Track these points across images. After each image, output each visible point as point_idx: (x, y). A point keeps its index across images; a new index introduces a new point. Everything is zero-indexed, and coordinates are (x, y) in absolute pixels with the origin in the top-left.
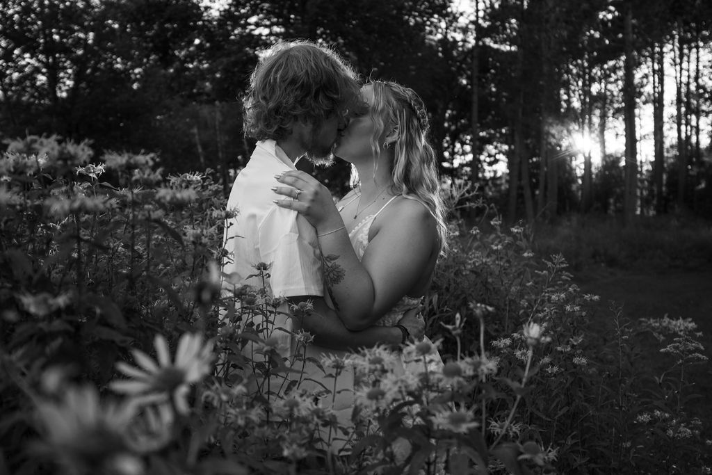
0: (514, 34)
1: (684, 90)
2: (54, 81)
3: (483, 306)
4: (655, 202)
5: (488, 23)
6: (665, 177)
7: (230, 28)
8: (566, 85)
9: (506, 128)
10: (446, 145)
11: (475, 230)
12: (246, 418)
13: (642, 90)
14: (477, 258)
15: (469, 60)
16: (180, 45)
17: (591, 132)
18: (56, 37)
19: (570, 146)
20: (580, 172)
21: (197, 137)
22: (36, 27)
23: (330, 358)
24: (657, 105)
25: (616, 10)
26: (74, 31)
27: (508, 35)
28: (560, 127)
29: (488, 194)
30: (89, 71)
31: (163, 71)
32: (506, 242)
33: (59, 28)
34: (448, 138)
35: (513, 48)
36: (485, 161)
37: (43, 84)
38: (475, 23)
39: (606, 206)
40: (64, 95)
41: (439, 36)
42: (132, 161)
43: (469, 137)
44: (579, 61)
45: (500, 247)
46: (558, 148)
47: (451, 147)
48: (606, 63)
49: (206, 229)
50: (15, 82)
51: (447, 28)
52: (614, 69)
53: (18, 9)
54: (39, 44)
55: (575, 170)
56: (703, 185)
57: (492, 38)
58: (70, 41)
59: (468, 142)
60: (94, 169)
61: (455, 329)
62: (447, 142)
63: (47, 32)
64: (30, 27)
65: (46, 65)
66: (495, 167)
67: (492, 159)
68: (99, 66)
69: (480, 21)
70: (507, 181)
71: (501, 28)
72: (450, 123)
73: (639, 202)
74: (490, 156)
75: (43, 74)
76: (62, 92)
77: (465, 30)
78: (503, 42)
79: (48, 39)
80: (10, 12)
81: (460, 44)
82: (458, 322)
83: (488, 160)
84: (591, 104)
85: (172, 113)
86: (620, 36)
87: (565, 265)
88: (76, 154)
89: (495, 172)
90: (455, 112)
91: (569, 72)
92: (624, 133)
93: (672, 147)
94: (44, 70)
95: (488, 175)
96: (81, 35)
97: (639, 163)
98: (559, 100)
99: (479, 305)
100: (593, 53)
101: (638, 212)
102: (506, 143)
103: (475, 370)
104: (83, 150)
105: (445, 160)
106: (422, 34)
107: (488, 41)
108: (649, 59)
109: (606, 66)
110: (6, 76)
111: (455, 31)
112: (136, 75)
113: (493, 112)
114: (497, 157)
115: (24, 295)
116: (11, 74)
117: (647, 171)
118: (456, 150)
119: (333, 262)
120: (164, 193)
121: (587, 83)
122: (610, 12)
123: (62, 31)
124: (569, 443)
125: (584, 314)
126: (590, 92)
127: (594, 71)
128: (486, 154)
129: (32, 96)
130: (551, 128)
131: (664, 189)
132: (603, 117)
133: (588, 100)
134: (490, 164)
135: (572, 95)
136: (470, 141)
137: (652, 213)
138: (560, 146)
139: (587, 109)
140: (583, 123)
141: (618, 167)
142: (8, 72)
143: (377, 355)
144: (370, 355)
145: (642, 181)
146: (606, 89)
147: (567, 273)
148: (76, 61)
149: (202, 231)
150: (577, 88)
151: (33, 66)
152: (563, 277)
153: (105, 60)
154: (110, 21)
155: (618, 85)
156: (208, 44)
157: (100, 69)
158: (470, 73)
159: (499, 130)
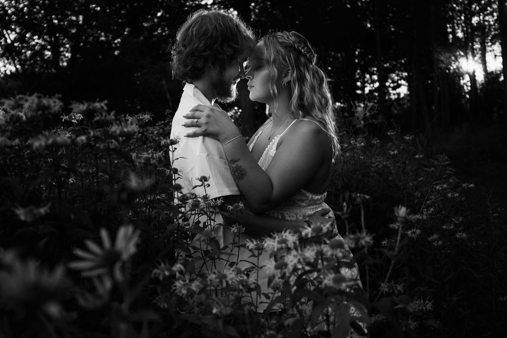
2: (57, 54)
3: (362, 195)
8: (451, 20)
9: (405, 59)
10: (358, 76)
11: (376, 140)
12: (188, 289)
14: (379, 162)
15: (372, 8)
16: (147, 18)
17: (474, 56)
18: (56, 21)
19: (458, 68)
20: (467, 89)
21: (165, 87)
22: (40, 15)
23: (253, 242)
26: (68, 16)
28: (447, 55)
29: (394, 112)
30: (82, 44)
31: (136, 40)
32: (401, 148)
33: (57, 15)
34: (359, 71)
36: (389, 86)
37: (49, 58)
40: (65, 64)
43: (375, 69)
45: (396, 152)
46: (447, 71)
47: (362, 77)
49: (155, 153)
50: (29, 58)
53: (26, 3)
54: (44, 28)
58: (66, 23)
59: (375, 72)
60: (74, 116)
61: (343, 214)
62: (359, 74)
63: (49, 18)
64: (36, 16)
65: (50, 43)
66: (398, 90)
67: (396, 84)
68: (89, 40)
70: (408, 101)
72: (360, 59)
74: (393, 82)
75: (49, 50)
76: (63, 62)
79: (50, 24)
80: (21, 6)
82: (345, 209)
83: (392, 85)
84: (472, 33)
85: (145, 71)
87: (448, 162)
88: (49, 105)
89: (399, 94)
90: (363, 50)
91: (453, 9)
92: (501, 54)
94: (49, 47)
95: (393, 97)
96: (74, 18)
98: (448, 34)
99: (358, 195)
102: (406, 71)
104: (55, 102)
105: (358, 88)
110: (22, 55)
112: (116, 44)
113: (394, 48)
114: (400, 82)
115: (17, 208)
116: (25, 52)
118: (366, 80)
119: (235, 164)
120: (115, 129)
123: (59, 17)
124: (455, 299)
125: (463, 199)
126: (472, 24)
127: (474, 6)
128: (390, 81)
129: (42, 67)
130: (440, 56)
133: (470, 30)
134: (394, 88)
135: (456, 28)
136: (377, 71)
138: (449, 69)
139: (469, 38)
140: (467, 49)
141: (499, 82)
142: (23, 51)
143: (284, 237)
144: (279, 237)
146: (484, 21)
147: (450, 169)
148: (71, 38)
149: (153, 155)
150: (459, 22)
151: (40, 44)
152: (447, 172)
153: (92, 35)
154: (94, 6)
155: (493, 16)
156: (167, 16)
157: (89, 42)
158: (372, 19)
159: (399, 61)
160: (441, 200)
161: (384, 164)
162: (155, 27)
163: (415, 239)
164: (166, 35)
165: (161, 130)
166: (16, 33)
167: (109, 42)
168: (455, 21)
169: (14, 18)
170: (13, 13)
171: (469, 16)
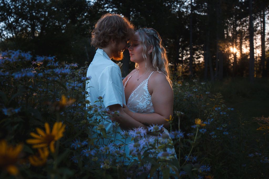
0: (206, 8)
2: (33, 30)
4: (262, 72)
5: (196, 5)
6: (265, 62)
7: (97, 9)
8: (226, 28)
9: (203, 45)
10: (180, 51)
11: (187, 84)
12: (90, 154)
13: (257, 29)
15: (189, 19)
16: (80, 16)
17: (236, 46)
18: (34, 14)
19: (228, 51)
20: (232, 61)
21: (86, 50)
22: (27, 10)
23: (123, 132)
24: (262, 34)
26: (41, 12)
27: (204, 9)
28: (224, 44)
29: (196, 70)
30: (46, 26)
31: (73, 26)
32: (199, 88)
34: (181, 49)
35: (206, 14)
36: (195, 57)
37: (30, 31)
38: (190, 4)
39: (242, 74)
40: (37, 35)
41: (177, 10)
42: (46, 59)
43: (189, 48)
44: (232, 18)
45: (196, 90)
46: (223, 52)
47: (182, 52)
48: (242, 19)
50: (19, 31)
51: (180, 7)
52: (245, 21)
53: (20, 4)
54: (28, 17)
55: (230, 60)
57: (197, 10)
58: (39, 15)
59: (189, 50)
61: (169, 121)
62: (180, 50)
63: (31, 12)
64: (25, 10)
65: (31, 24)
67: (198, 57)
68: (50, 24)
69: (193, 4)
70: (204, 65)
71: (201, 6)
72: (182, 43)
73: (255, 73)
74: (197, 55)
75: (30, 28)
76: (36, 34)
77: (187, 8)
78: (202, 12)
79: (31, 15)
80: (18, 5)
81: (185, 13)
83: (196, 57)
84: (236, 34)
86: (248, 8)
87: (221, 97)
88: (25, 57)
89: (199, 61)
90: (183, 39)
91: (228, 22)
92: (249, 46)
94: (30, 26)
95: (196, 63)
96: (43, 13)
97: (255, 57)
98: (224, 34)
99: (178, 112)
100: (237, 15)
101: (255, 76)
102: (203, 50)
103: (175, 136)
105: (180, 57)
106: (170, 9)
108: (259, 17)
110: (16, 29)
111: (183, 8)
112: (63, 27)
113: (198, 39)
114: (200, 56)
116: (18, 28)
117: (259, 60)
118: (184, 53)
120: (58, 71)
123: (36, 12)
125: (228, 115)
126: (236, 30)
127: (238, 22)
128: (195, 55)
129: (26, 36)
130: (220, 44)
131: (265, 67)
132: (241, 40)
135: (229, 31)
136: (189, 49)
137: (261, 76)
139: (235, 37)
140: (233, 42)
141: (247, 59)
143: (139, 131)
144: (137, 131)
145: (257, 64)
146: (242, 29)
147: (222, 100)
148: (42, 23)
149: (77, 85)
150: (230, 29)
151: (26, 25)
152: (221, 101)
153: (52, 22)
154: (54, 8)
155: (247, 27)
156: (89, 15)
157: (50, 25)
158: (189, 24)
159: (200, 45)
160: (217, 115)
161: (191, 95)
162: (83, 20)
163: (203, 134)
164: (88, 25)
165: (82, 71)
166: (14, 18)
167: (60, 26)
168: (229, 28)
169: (14, 11)
170: (13, 8)
171: (235, 26)
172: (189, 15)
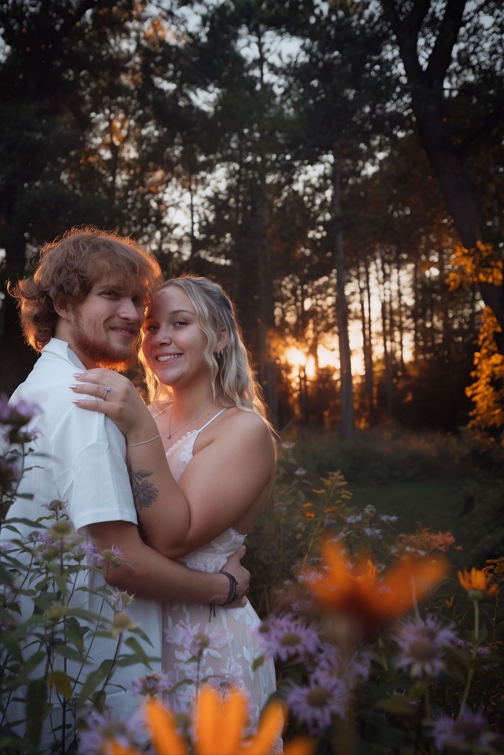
0: (229, 248)
1: (388, 307)
4: (367, 414)
5: (203, 236)
25: (324, 230)
27: (224, 250)
35: (228, 262)
38: (191, 235)
39: (321, 419)
41: (154, 247)
48: (317, 280)
51: (162, 238)
52: (325, 286)
55: (290, 383)
56: (410, 398)
57: (207, 251)
69: (196, 234)
71: (216, 242)
77: (180, 242)
78: (218, 255)
81: (175, 255)
86: (329, 254)
87: (344, 483)
93: (379, 361)
100: (304, 270)
107: (203, 254)
108: (354, 278)
109: (316, 283)
111: (170, 242)
117: (357, 384)
119: (144, 479)
121: (300, 298)
122: (319, 231)
130: (271, 341)
131: (375, 401)
132: (316, 332)
137: (363, 425)
138: (280, 360)
172: (187, 262)
